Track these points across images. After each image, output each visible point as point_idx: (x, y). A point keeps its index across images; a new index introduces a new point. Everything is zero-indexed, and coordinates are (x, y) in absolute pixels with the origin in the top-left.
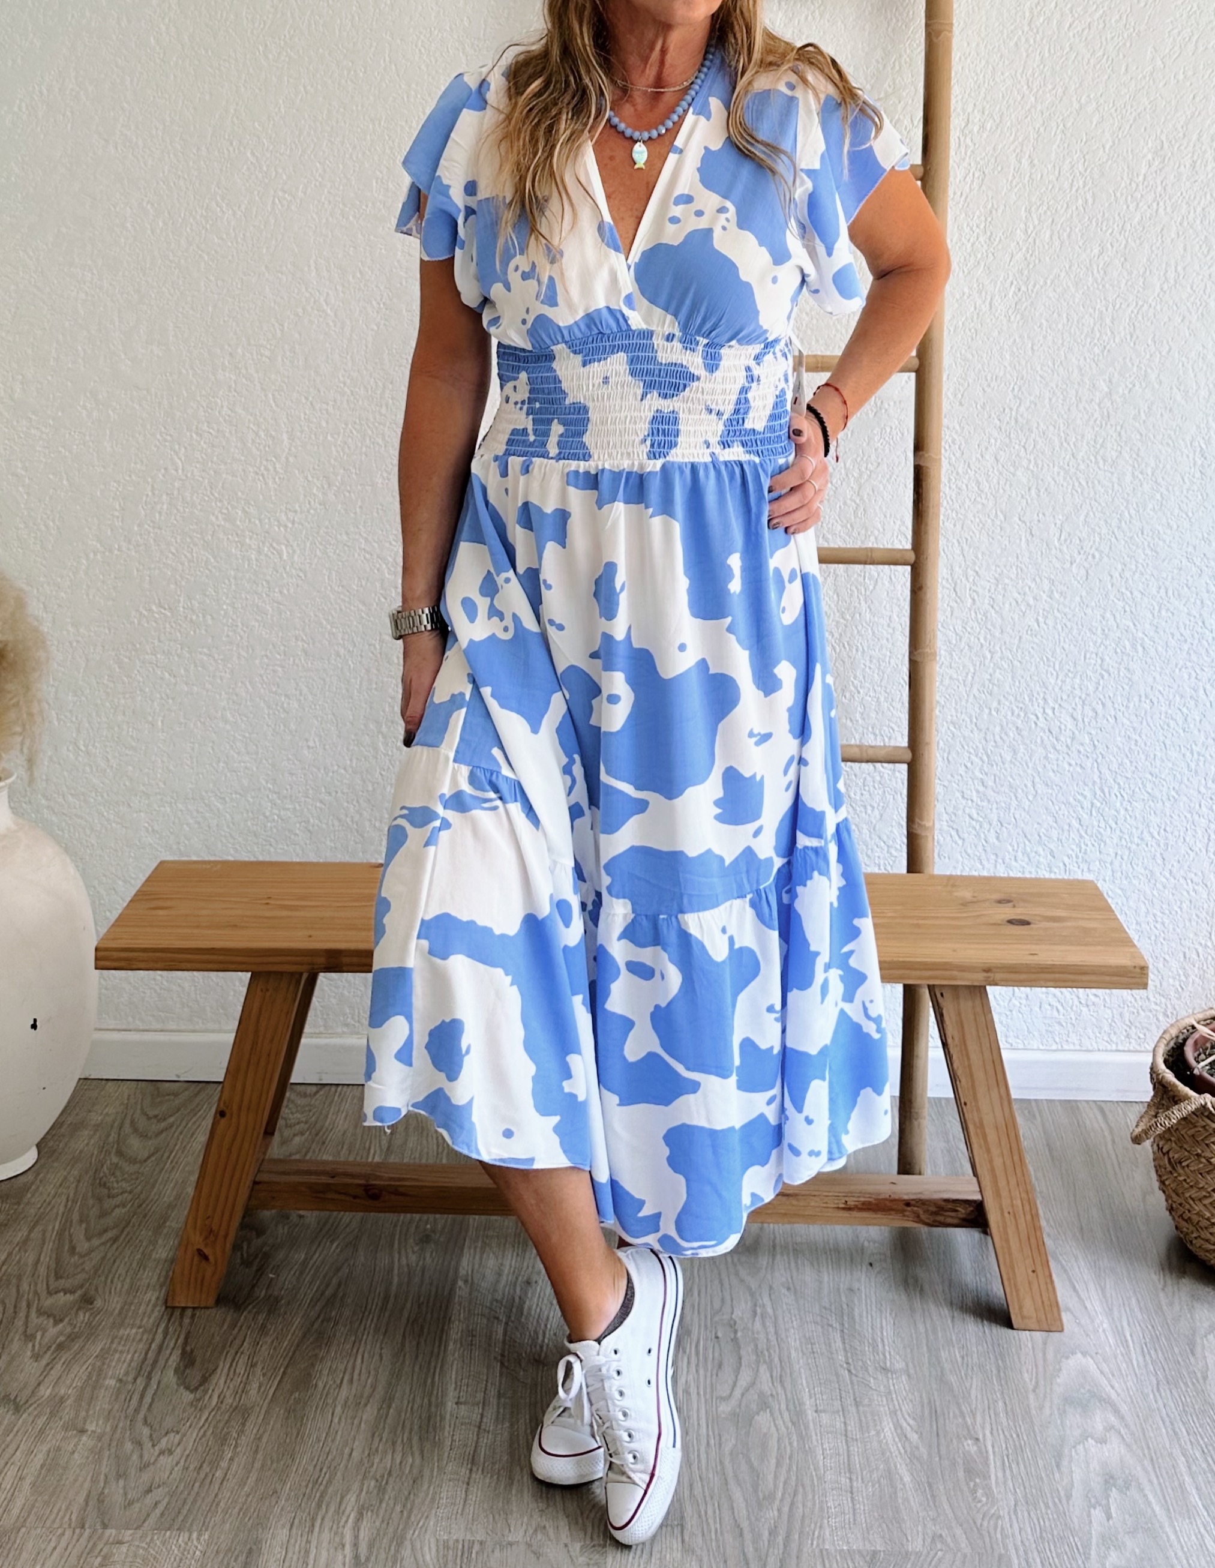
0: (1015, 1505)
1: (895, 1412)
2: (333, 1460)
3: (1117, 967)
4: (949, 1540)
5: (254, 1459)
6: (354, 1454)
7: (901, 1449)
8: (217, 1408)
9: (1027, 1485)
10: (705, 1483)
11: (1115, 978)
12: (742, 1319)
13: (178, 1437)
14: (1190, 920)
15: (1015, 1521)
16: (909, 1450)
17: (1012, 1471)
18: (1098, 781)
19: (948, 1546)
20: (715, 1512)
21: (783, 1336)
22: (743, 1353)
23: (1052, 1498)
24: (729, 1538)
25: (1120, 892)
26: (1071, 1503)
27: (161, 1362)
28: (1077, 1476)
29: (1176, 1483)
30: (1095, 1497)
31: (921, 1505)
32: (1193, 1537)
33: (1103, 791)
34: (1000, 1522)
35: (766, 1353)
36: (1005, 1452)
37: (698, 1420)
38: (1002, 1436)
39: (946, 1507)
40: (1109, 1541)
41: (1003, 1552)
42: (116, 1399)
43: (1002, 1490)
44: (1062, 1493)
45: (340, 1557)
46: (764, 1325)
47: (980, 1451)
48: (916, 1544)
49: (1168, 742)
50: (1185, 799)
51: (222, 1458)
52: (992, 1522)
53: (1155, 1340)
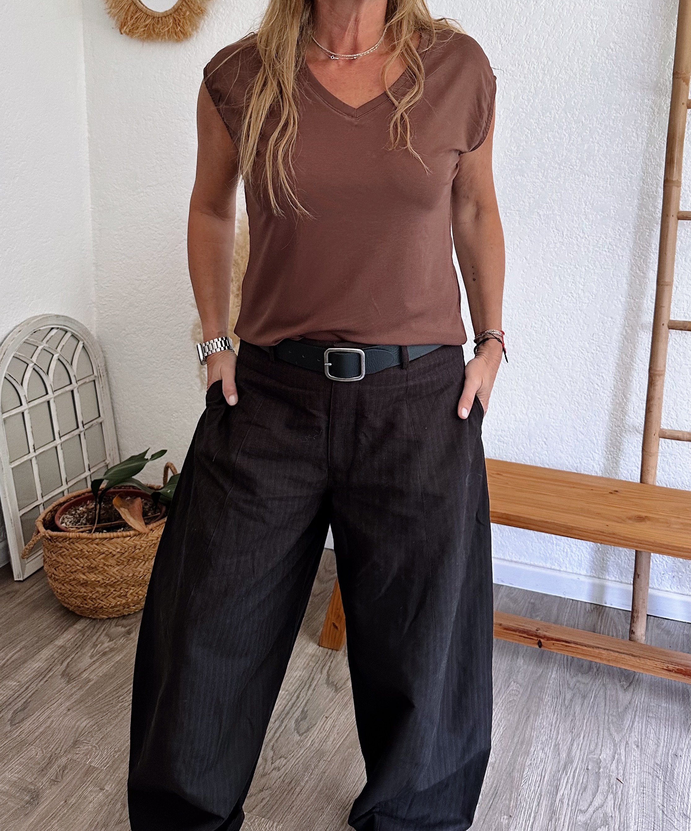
8: (309, 748)
12: (605, 760)
21: (627, 778)
22: (601, 783)
27: (289, 716)
35: (615, 786)
46: (617, 768)
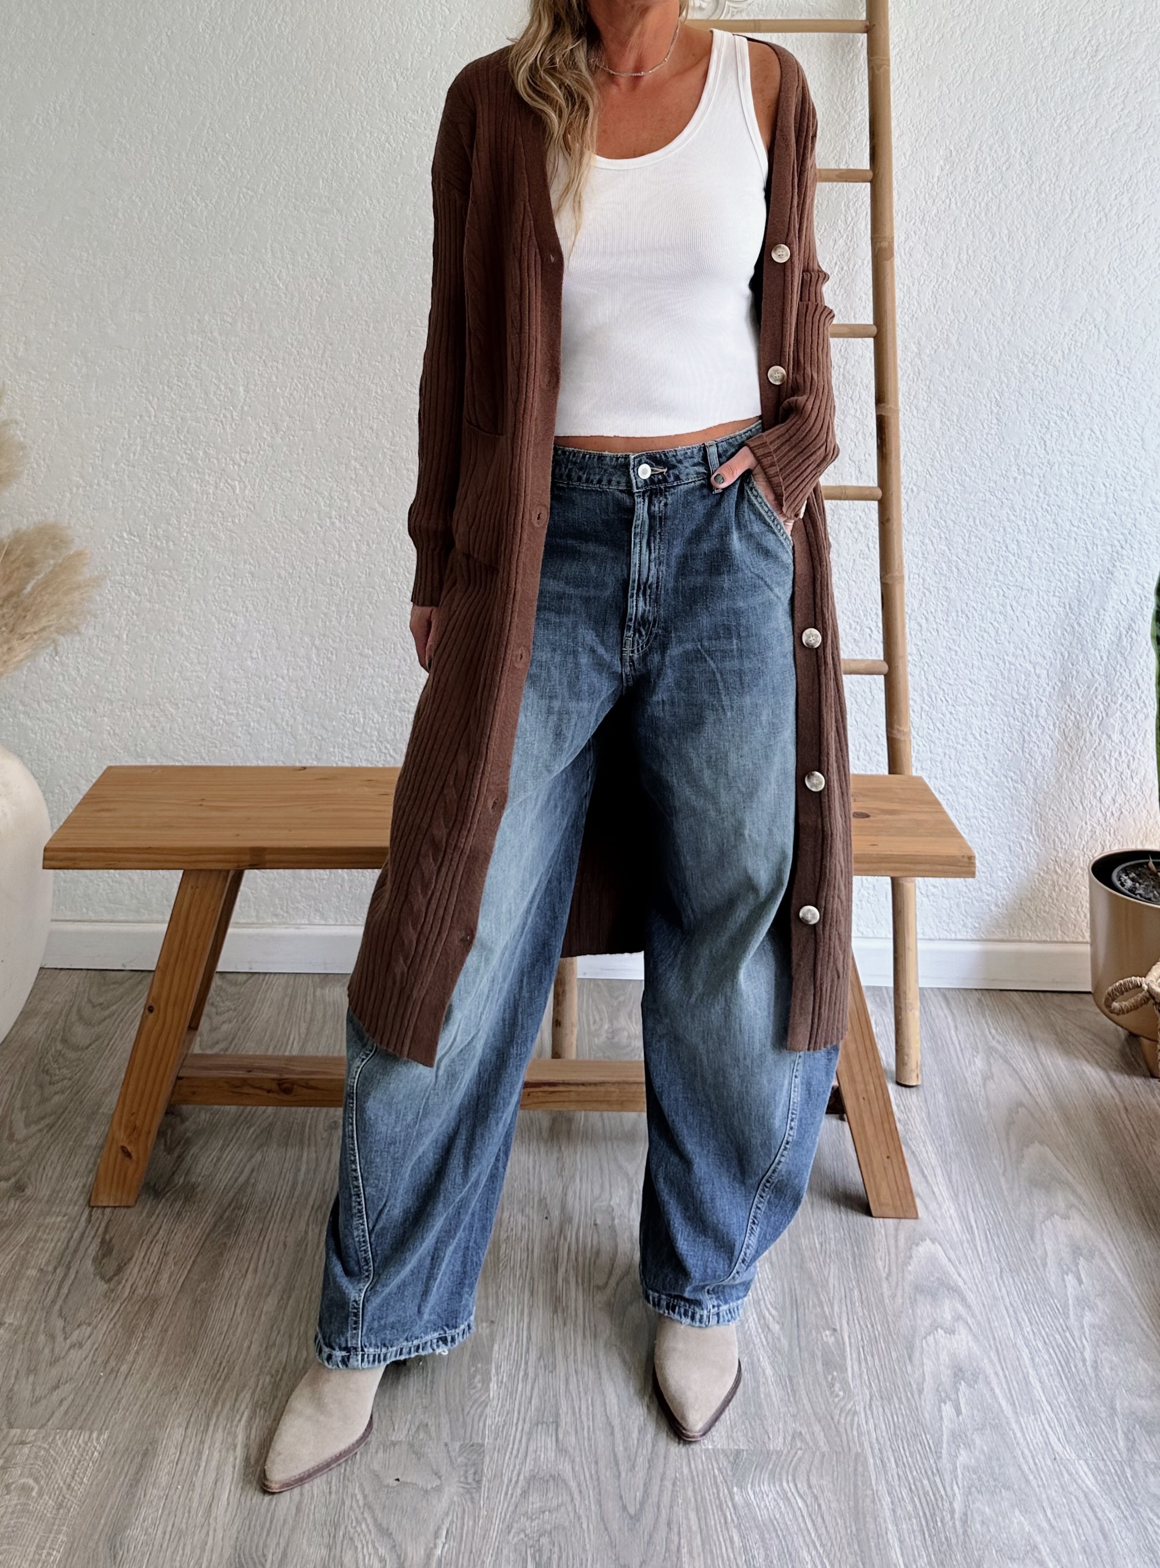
0: (871, 1399)
1: (759, 1300)
2: (232, 1353)
3: (947, 856)
4: (808, 1437)
5: (159, 1351)
6: (253, 1346)
7: (764, 1340)
8: (129, 1298)
9: (881, 1378)
10: (580, 1376)
11: (946, 867)
12: (619, 1205)
13: (89, 1329)
14: (1013, 816)
15: (870, 1416)
16: (770, 1340)
17: (867, 1363)
18: (925, 686)
19: (807, 1444)
20: (588, 1409)
23: (905, 1391)
24: (601, 1437)
25: (950, 789)
26: (922, 1398)
27: (82, 1249)
28: (929, 1367)
29: (1021, 1375)
30: (946, 1392)
31: (782, 1400)
32: (1039, 1434)
33: (930, 697)
34: (856, 1418)
36: (861, 1343)
37: (576, 1311)
38: (857, 1326)
39: (805, 1401)
40: (959, 1438)
41: (859, 1450)
42: (36, 1290)
43: (858, 1382)
44: (914, 1386)
45: (231, 1459)
47: (837, 1341)
48: (777, 1443)
49: (983, 652)
50: (1000, 703)
51: (128, 1352)
52: (849, 1419)
53: (998, 1226)
